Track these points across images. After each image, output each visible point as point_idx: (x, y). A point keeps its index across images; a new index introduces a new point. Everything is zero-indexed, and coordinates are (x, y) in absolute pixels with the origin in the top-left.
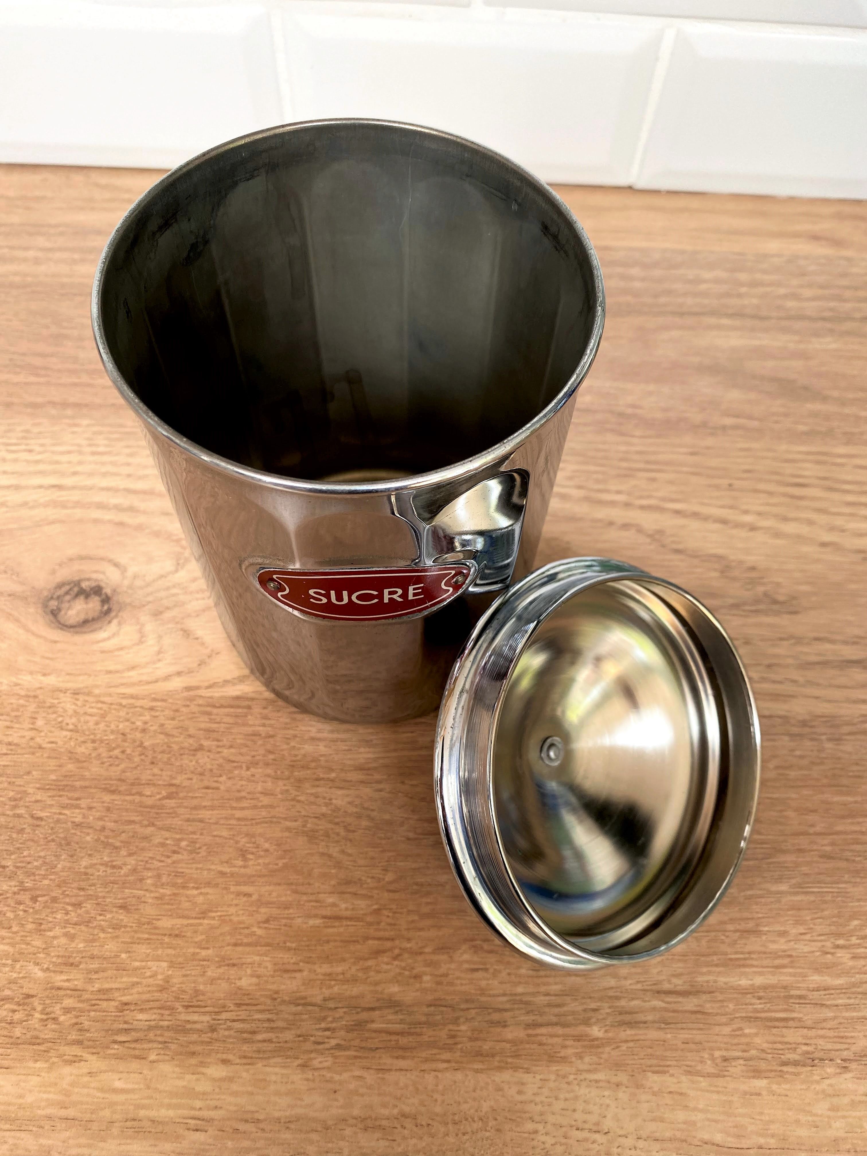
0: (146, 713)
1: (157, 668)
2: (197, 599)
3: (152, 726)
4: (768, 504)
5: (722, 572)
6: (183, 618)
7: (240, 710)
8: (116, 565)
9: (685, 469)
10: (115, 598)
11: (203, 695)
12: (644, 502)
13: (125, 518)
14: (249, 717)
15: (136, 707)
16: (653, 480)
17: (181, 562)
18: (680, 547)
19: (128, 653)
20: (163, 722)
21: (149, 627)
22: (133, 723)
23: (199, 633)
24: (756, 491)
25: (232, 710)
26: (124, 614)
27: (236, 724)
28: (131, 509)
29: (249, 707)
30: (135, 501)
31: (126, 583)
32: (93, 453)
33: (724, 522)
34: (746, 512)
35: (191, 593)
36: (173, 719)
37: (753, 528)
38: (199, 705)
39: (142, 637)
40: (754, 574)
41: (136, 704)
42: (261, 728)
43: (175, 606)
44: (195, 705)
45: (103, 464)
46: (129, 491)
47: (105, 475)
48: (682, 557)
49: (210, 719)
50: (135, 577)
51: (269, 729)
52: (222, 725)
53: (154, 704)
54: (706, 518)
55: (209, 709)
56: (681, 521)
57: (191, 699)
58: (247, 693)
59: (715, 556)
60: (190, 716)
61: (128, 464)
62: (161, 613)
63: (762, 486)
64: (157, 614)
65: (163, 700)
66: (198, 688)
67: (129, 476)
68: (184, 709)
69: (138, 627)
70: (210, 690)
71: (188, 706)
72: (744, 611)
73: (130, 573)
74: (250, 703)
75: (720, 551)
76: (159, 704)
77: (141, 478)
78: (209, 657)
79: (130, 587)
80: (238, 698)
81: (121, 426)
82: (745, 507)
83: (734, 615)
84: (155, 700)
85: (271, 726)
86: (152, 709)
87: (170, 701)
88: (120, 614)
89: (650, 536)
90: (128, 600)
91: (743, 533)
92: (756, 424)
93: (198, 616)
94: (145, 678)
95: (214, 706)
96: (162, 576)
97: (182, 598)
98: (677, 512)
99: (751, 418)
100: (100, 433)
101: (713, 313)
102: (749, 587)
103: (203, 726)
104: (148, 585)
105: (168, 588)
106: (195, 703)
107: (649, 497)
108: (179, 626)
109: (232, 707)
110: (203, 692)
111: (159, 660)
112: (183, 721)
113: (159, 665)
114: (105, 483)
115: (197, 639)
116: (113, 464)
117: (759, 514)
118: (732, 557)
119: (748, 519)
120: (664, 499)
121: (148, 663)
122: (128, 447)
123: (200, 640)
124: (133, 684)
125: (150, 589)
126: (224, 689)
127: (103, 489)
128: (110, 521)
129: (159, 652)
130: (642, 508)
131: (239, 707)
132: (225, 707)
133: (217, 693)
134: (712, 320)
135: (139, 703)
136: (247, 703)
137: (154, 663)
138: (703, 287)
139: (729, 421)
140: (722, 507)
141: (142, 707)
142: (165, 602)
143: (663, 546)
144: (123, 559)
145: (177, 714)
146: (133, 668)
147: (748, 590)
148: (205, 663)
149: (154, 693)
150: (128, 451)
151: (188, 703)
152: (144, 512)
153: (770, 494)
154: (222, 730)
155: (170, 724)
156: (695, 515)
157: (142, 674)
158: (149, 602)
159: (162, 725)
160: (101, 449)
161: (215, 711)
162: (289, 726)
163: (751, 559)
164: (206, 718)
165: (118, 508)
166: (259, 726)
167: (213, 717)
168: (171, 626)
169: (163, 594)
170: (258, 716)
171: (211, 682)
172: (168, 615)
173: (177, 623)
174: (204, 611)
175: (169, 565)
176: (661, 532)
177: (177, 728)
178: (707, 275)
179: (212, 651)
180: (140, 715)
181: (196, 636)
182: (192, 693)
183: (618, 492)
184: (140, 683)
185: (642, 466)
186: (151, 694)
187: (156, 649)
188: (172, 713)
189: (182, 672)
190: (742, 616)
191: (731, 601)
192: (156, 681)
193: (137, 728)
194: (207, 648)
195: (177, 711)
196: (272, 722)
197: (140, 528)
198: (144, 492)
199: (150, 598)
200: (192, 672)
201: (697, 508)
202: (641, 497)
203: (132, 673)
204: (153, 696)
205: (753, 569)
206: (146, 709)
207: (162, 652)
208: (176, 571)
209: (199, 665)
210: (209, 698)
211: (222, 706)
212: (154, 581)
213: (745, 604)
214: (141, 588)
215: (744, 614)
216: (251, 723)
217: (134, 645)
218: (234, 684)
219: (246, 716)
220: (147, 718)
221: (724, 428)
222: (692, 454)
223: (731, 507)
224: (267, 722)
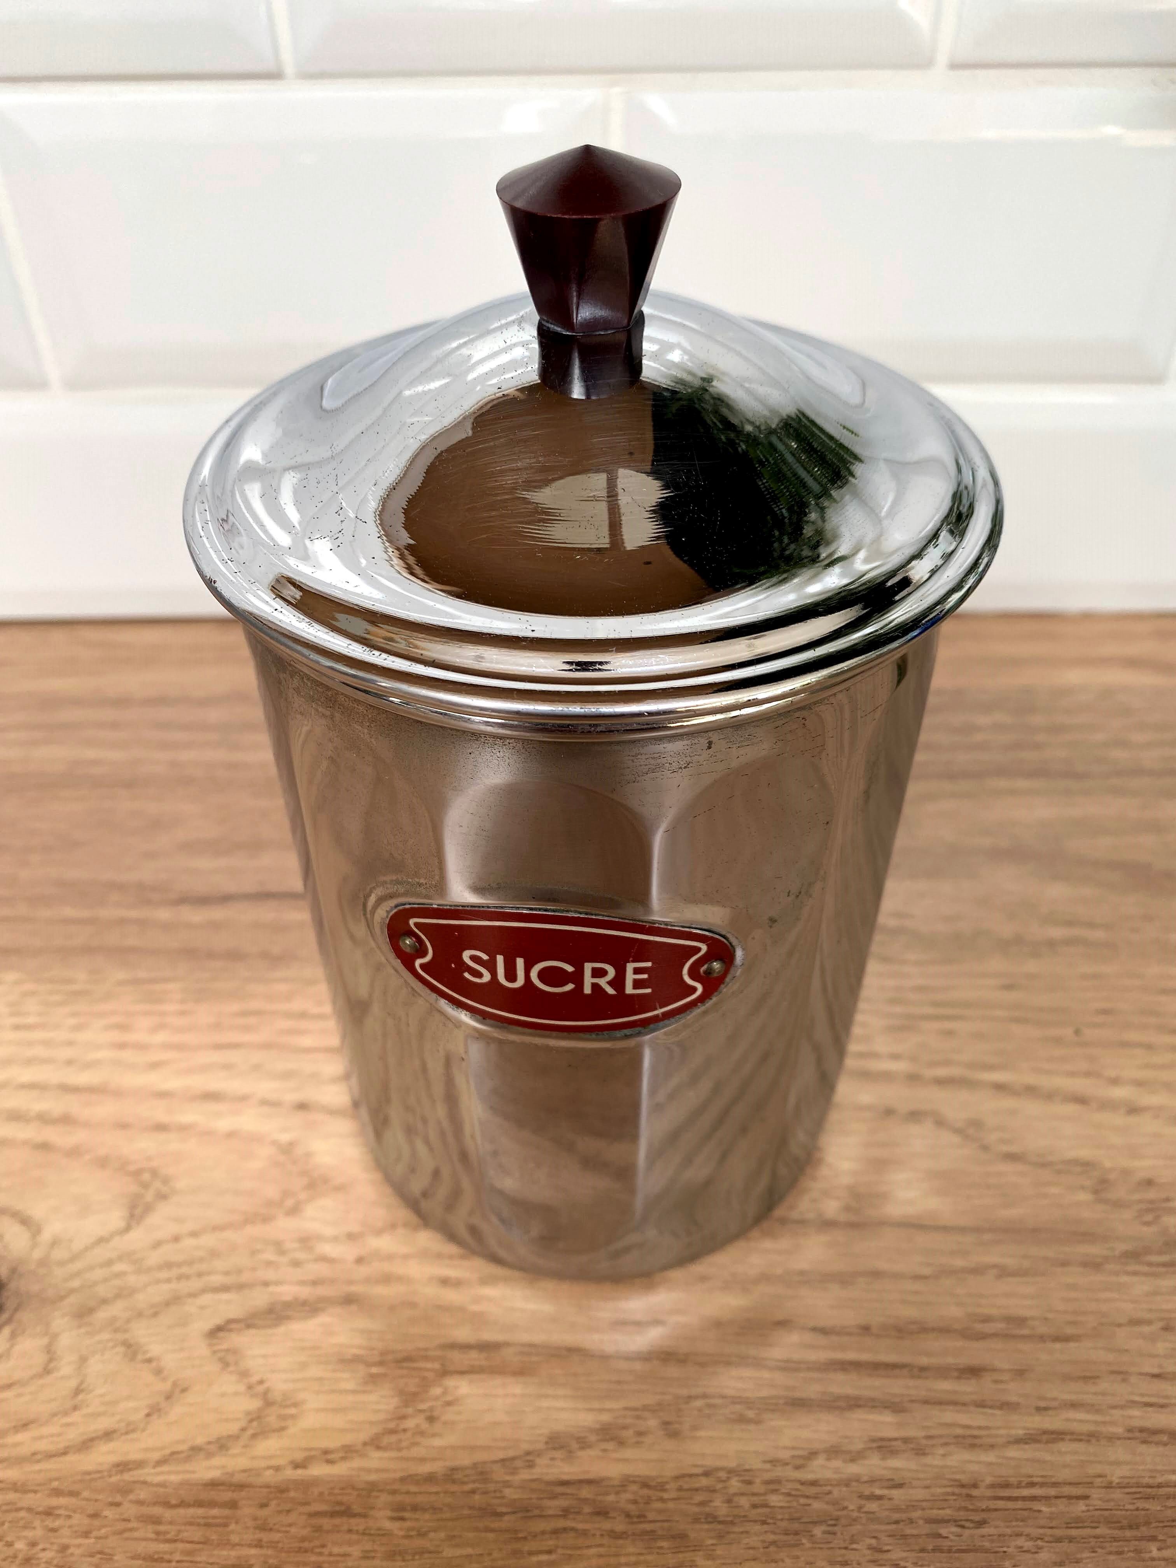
0: (37, 1523)
1: (68, 1425)
2: (158, 1282)
3: (44, 1550)
4: (1147, 1066)
5: (1096, 1192)
6: (128, 1321)
7: (215, 1512)
8: (25, 1221)
9: (999, 1013)
10: (12, 1286)
11: (149, 1479)
12: (942, 1072)
13: (51, 1134)
14: (232, 1527)
15: (18, 1510)
16: (950, 1033)
17: (138, 1211)
18: (1013, 1149)
19: (19, 1395)
20: (65, 1541)
21: (66, 1340)
22: (10, 1544)
23: (155, 1349)
24: (1125, 1044)
25: (200, 1511)
26: (25, 1316)
27: (205, 1542)
28: (66, 1120)
29: (233, 1505)
30: (72, 1105)
31: (37, 1254)
32: (17, 1028)
33: (1081, 1100)
34: (1115, 1081)
35: (149, 1270)
36: (86, 1534)
37: (1133, 1110)
38: (140, 1503)
39: (51, 1360)
40: (1151, 1194)
41: (20, 1504)
42: (253, 1551)
43: (118, 1296)
44: (131, 1501)
45: (30, 1044)
46: (66, 1089)
47: (29, 1062)
48: (1020, 1167)
49: (158, 1533)
50: (55, 1243)
51: (270, 1552)
52: (180, 1546)
53: (55, 1501)
54: (1050, 1096)
55: (157, 1510)
56: (1008, 1103)
57: (125, 1490)
58: (232, 1475)
59: (1076, 1162)
60: (121, 1526)
61: (70, 1043)
62: (91, 1311)
63: (1133, 1036)
64: (83, 1314)
65: (73, 1494)
66: (140, 1464)
67: (69, 1062)
68: (109, 1513)
69: (45, 1341)
70: (165, 1468)
71: (118, 1505)
72: (1150, 1264)
73: (46, 1236)
74: (235, 1495)
75: (1085, 1153)
76: (62, 1501)
77: (89, 1065)
78: (168, 1397)
79: (43, 1262)
80: (213, 1484)
81: (69, 981)
82: (1112, 1073)
83: (1135, 1273)
84: (57, 1493)
85: (273, 1545)
86: (49, 1513)
87: (86, 1494)
88: (18, 1316)
89: (958, 1131)
90: (35, 1288)
91: (1119, 1119)
92: (1099, 935)
93: (155, 1315)
94: (43, 1446)
95: (167, 1505)
96: (101, 1241)
97: (132, 1280)
98: (1000, 1088)
99: (1091, 925)
100: (33, 993)
101: (1001, 771)
102: (1149, 1217)
103: (141, 1548)
104: (74, 1258)
105: (109, 1263)
106: (132, 1497)
107: (947, 1063)
108: (120, 1336)
109: (199, 1504)
110: (149, 1474)
111: (75, 1408)
112: (106, 1537)
113: (75, 1417)
114: (27, 1075)
115: (149, 1361)
116: (47, 1043)
117: (1139, 1084)
118: (1108, 1164)
119: (1119, 1093)
120: (972, 1066)
121: (55, 1415)
122: (74, 1015)
123: (154, 1364)
124: (20, 1461)
125: (78, 1265)
126: (188, 1467)
127: (23, 1087)
128: (25, 1143)
129: (78, 1391)
130: (941, 1082)
131: (212, 1504)
132: (189, 1505)
133: (172, 1475)
134: (1003, 783)
135: (29, 1500)
136: (227, 1496)
137: (66, 1413)
138: (979, 737)
139: (1057, 933)
140: (1072, 1074)
141: (29, 1510)
142: (102, 1291)
143: (985, 1148)
144: (37, 1210)
145: (96, 1522)
146: (25, 1425)
147: (1147, 1224)
148: (159, 1410)
149: (57, 1479)
150: (72, 1021)
151: (118, 1498)
152: (87, 1125)
153: (1149, 1047)
154: (177, 1557)
155: (79, 1546)
156: (1031, 1091)
157: (41, 1438)
158: (72, 1291)
159: (64, 1548)
160: (31, 1020)
161: (168, 1514)
162: (306, 1545)
163: (1144, 1166)
164: (148, 1531)
165: (43, 1119)
166: (250, 1546)
167: (162, 1528)
168: (105, 1336)
169: (98, 1274)
170: (250, 1523)
171: (167, 1452)
172: (102, 1315)
173: (116, 1330)
174: (167, 1304)
175: (116, 1218)
176: (976, 1124)
177: (92, 1555)
178: (983, 720)
179: (175, 1384)
180: (25, 1527)
181: (148, 1356)
182: (127, 1477)
183: (895, 1057)
184: (34, 1457)
185: (930, 1010)
186: (51, 1480)
187: (73, 1383)
188: (86, 1521)
189: (114, 1431)
190: (1146, 1274)
191: (1121, 1247)
192: (65, 1453)
193: (15, 1557)
194: (164, 1379)
195: (95, 1516)
196: (276, 1536)
197: (74, 1152)
198: (91, 1090)
199: (76, 1283)
200: (133, 1431)
201: (1031, 1079)
202: (933, 1064)
203: (20, 1437)
204: (55, 1484)
205: (1149, 1183)
206: (38, 1513)
207: (82, 1391)
208: (128, 1229)
209: (148, 1415)
210: (158, 1485)
211: (182, 1504)
212: (87, 1249)
213: (1147, 1251)
214: (62, 1263)
215: (1146, 1269)
216: (234, 1538)
217: (33, 1377)
218: (210, 1455)
219: (226, 1525)
220: (38, 1533)
221: (1052, 944)
222: (1009, 987)
223: (1088, 1074)
224: (265, 1537)
